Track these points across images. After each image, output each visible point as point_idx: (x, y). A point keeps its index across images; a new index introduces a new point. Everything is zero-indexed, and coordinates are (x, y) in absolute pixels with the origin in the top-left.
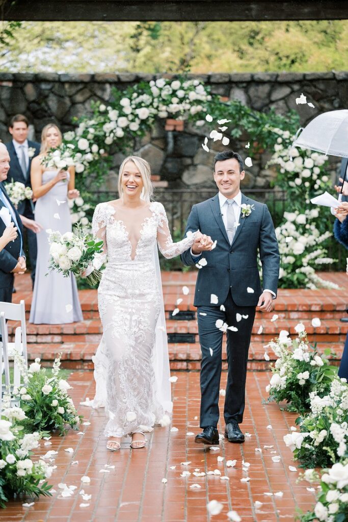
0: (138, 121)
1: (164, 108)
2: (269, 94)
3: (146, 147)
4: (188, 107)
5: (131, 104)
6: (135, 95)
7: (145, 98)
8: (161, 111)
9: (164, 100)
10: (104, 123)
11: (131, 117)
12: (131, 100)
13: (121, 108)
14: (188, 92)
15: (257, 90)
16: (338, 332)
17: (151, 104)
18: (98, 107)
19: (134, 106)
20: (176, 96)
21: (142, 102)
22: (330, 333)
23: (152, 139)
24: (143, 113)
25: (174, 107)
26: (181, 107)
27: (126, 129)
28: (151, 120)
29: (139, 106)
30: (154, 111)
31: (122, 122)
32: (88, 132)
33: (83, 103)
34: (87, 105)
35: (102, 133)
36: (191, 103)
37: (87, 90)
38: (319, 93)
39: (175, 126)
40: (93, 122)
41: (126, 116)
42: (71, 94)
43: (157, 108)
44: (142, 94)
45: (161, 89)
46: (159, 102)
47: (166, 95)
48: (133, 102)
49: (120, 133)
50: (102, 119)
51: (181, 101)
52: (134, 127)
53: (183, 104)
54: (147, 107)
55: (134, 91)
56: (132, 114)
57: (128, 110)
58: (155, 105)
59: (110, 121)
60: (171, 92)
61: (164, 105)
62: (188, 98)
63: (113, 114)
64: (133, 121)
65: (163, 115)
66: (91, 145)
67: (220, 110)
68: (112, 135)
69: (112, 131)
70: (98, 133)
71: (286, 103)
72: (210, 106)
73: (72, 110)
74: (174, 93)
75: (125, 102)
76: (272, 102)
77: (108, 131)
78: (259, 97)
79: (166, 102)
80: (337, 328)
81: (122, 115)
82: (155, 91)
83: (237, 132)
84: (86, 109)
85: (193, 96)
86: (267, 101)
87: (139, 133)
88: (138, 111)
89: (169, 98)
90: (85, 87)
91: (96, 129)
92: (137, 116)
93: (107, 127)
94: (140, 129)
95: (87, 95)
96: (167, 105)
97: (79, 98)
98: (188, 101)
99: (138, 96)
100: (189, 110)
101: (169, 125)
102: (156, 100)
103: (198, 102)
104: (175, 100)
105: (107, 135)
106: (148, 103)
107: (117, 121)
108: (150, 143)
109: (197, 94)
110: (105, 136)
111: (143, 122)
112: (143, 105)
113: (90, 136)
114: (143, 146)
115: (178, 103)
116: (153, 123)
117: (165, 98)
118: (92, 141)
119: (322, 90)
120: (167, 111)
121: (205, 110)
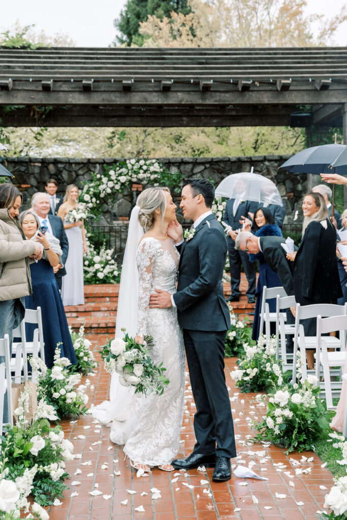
0: (119, 184)
1: (135, 176)
2: (192, 170)
3: (121, 200)
4: (149, 175)
5: (115, 174)
6: (118, 168)
7: (124, 170)
8: (134, 178)
9: (135, 172)
10: (99, 185)
11: (115, 181)
12: (115, 171)
13: (109, 176)
14: (149, 167)
15: (185, 167)
16: (244, 307)
17: (128, 174)
18: (96, 176)
19: (117, 175)
20: (142, 169)
21: (122, 173)
22: (239, 308)
23: (124, 196)
24: (123, 179)
25: (141, 176)
26: (145, 175)
27: (112, 188)
28: (127, 183)
29: (120, 175)
30: (129, 178)
31: (110, 184)
32: (90, 191)
33: (83, 175)
34: (85, 176)
35: (98, 191)
36: (151, 173)
37: (85, 168)
38: (221, 169)
39: (137, 188)
40: (92, 185)
41: (112, 181)
42: (76, 170)
43: (131, 176)
44: (122, 168)
45: (133, 165)
46: (132, 172)
47: (136, 169)
48: (117, 173)
49: (109, 191)
50: (98, 183)
51: (145, 172)
52: (118, 187)
53: (147, 173)
54: (125, 175)
55: (117, 166)
56: (116, 179)
57: (113, 177)
58: (130, 174)
59: (103, 184)
60: (139, 167)
61: (135, 174)
62: (149, 170)
63: (105, 180)
64: (117, 184)
65: (134, 180)
66: (91, 198)
67: (168, 177)
68: (104, 192)
69: (104, 190)
70: (95, 191)
71: (202, 175)
72: (162, 175)
73: (76, 179)
74: (141, 168)
75: (112, 172)
76: (194, 174)
77: (102, 190)
78: (186, 171)
79: (136, 173)
80: (243, 305)
81: (110, 180)
82: (129, 166)
83: (178, 190)
84: (85, 178)
85: (152, 169)
86: (191, 174)
87: (120, 191)
88: (120, 178)
89: (138, 170)
90: (84, 166)
91: (94, 189)
92: (119, 181)
93: (101, 187)
94: (121, 189)
95: (86, 170)
96: (137, 174)
97: (81, 172)
98: (149, 172)
99: (119, 169)
100: (150, 177)
101: (134, 188)
102: (130, 171)
103: (155, 172)
104: (141, 171)
105: (101, 192)
106: (126, 173)
107: (107, 184)
108: (123, 198)
109: (155, 168)
110: (100, 193)
111: (123, 184)
112: (123, 174)
113: (91, 193)
114: (118, 200)
115: (143, 173)
116: (128, 185)
117: (136, 170)
118: (92, 196)
119: (222, 167)
120: (137, 178)
121: (159, 177)
